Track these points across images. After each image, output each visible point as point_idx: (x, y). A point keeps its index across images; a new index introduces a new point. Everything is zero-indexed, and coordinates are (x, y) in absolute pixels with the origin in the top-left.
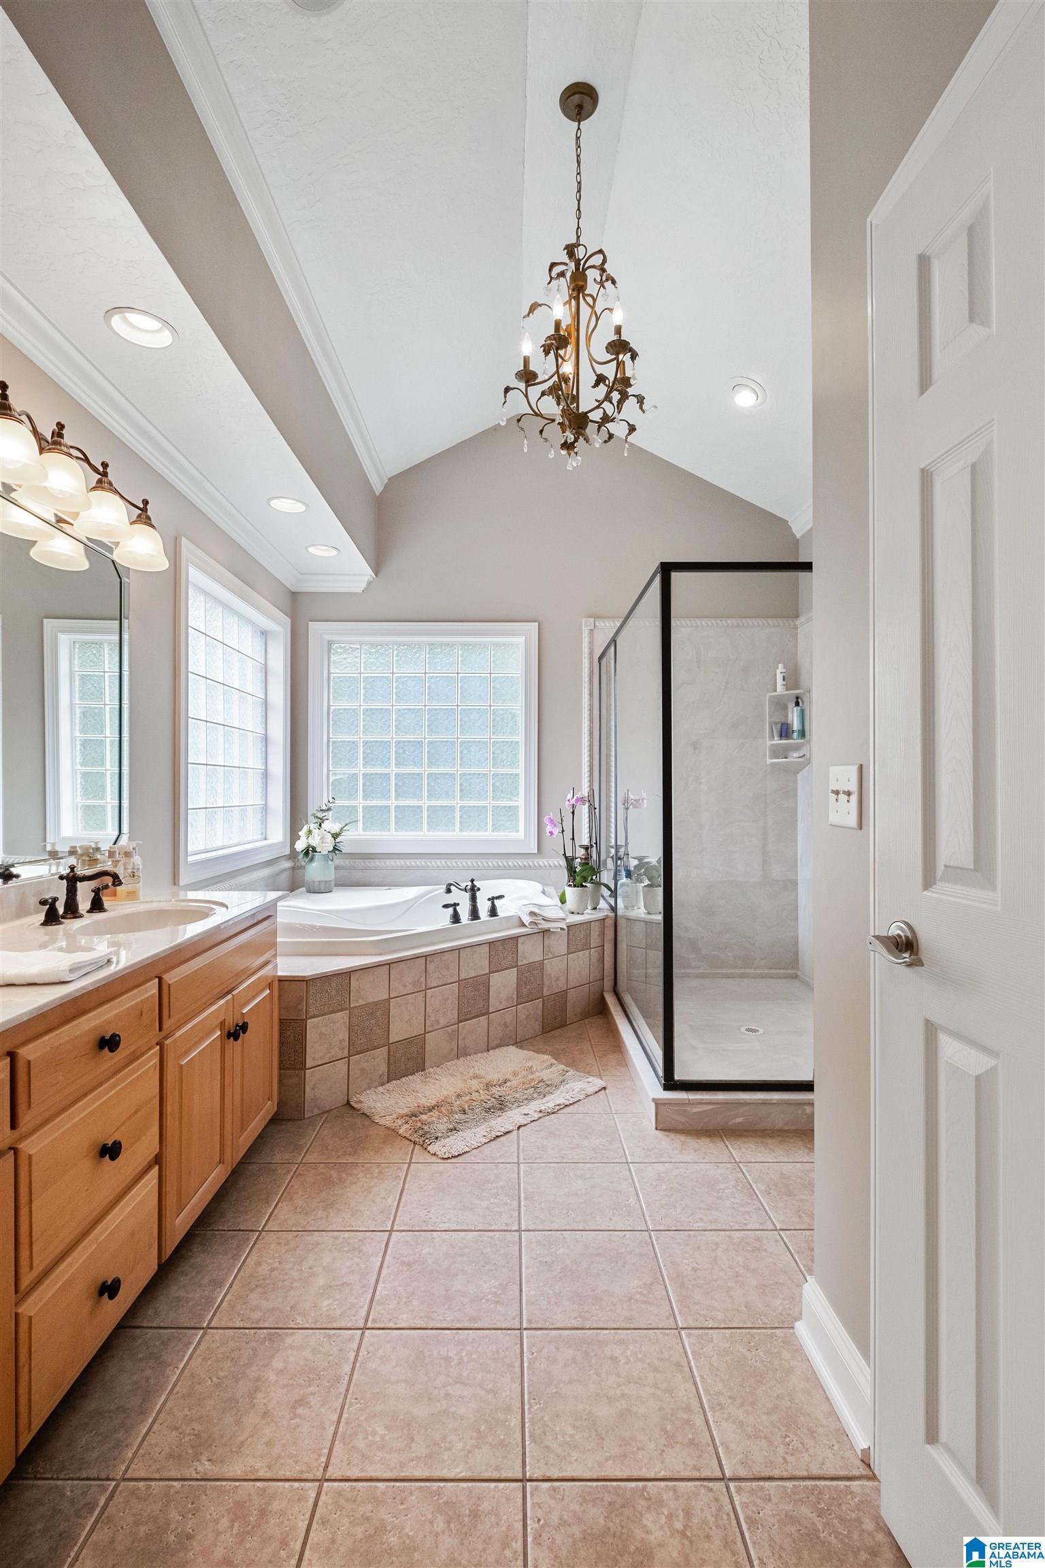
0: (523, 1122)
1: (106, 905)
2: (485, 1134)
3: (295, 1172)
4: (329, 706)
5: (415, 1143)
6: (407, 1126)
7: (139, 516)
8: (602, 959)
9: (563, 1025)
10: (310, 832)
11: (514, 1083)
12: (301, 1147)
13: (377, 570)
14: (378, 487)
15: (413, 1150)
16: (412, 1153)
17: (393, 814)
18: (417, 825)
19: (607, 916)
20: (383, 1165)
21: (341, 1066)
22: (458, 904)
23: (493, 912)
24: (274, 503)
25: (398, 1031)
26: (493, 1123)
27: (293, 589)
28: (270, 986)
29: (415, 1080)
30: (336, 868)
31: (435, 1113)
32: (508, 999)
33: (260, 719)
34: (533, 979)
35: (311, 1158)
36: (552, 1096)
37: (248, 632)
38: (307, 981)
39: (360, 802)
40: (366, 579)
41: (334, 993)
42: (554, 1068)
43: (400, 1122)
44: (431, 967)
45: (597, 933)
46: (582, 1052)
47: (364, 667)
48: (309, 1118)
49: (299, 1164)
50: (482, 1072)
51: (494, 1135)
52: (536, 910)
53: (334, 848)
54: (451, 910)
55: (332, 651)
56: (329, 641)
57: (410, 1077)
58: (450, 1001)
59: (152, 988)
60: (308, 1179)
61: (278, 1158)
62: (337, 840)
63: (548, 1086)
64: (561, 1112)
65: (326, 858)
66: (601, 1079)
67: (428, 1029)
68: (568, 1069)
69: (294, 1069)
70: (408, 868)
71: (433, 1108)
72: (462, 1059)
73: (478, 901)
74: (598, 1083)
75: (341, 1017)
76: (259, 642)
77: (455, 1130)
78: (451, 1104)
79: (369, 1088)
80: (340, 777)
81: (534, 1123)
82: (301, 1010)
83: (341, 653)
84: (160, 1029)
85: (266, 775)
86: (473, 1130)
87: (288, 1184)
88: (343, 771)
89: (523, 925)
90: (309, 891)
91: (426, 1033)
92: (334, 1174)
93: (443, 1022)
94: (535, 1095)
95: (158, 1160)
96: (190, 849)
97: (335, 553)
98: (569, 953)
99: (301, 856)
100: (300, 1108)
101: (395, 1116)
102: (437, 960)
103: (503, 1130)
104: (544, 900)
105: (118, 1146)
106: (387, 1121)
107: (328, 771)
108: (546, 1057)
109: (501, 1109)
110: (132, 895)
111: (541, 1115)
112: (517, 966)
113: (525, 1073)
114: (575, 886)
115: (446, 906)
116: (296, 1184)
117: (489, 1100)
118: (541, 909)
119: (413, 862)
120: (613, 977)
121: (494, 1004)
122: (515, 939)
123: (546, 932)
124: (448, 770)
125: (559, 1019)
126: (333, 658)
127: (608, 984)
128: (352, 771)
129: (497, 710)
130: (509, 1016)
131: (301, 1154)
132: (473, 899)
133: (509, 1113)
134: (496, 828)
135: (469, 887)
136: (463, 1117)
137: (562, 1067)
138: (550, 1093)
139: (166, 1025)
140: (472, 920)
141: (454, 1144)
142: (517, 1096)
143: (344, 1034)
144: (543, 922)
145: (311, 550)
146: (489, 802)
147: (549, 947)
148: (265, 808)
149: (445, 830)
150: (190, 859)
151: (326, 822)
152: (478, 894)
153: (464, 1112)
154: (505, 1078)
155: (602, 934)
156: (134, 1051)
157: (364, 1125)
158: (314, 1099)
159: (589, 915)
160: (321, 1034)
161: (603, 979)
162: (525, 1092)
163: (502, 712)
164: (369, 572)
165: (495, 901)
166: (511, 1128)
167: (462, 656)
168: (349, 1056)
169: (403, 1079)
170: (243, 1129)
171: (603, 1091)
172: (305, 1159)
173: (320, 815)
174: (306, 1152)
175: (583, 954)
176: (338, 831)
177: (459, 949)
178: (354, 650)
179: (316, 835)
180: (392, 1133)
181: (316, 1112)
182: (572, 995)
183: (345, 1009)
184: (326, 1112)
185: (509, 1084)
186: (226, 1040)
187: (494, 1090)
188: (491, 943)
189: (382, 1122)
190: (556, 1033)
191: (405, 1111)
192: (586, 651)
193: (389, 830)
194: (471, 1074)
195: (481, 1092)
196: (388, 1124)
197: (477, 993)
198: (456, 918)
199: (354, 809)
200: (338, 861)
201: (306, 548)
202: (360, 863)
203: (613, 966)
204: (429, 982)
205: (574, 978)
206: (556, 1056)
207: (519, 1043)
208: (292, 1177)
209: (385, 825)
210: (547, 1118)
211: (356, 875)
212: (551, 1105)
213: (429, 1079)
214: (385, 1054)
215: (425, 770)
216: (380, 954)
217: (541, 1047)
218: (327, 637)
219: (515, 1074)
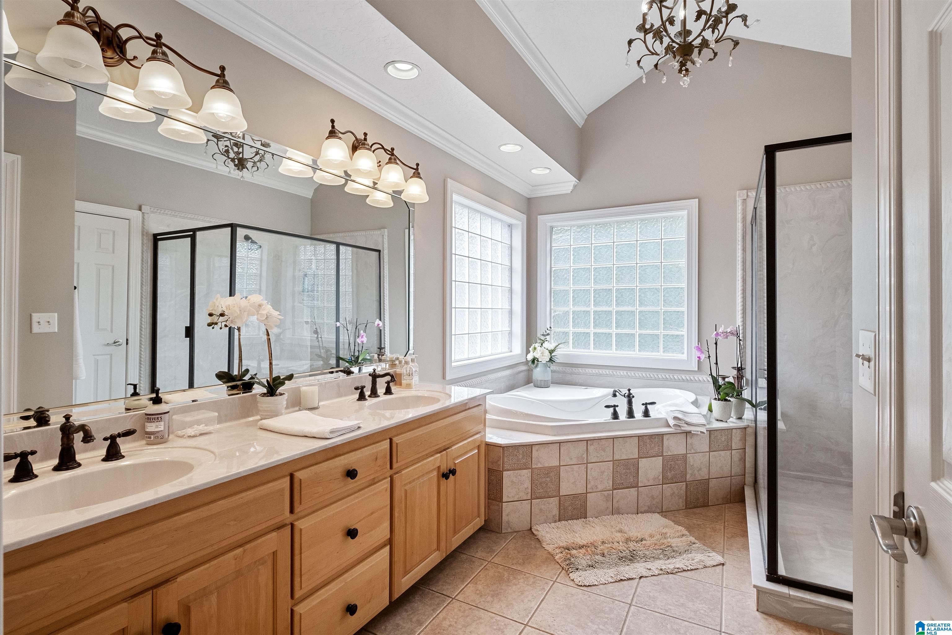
0: (645, 574)
1: (393, 391)
2: (613, 575)
3: (485, 566)
4: (551, 268)
5: (563, 569)
6: (561, 555)
7: (414, 173)
8: (743, 459)
9: (705, 505)
10: (535, 348)
11: (648, 543)
12: (493, 551)
13: (579, 177)
14: (580, 122)
15: (560, 573)
16: (559, 575)
17: (592, 338)
18: (609, 346)
19: (748, 426)
20: (537, 578)
21: (527, 505)
22: (617, 406)
23: (646, 414)
24: (502, 148)
25: (566, 489)
26: (622, 568)
27: (528, 196)
28: (479, 447)
29: (577, 524)
30: (553, 372)
31: (583, 551)
32: (654, 479)
33: (507, 279)
34: (676, 467)
35: (497, 560)
36: (674, 560)
37: (498, 226)
38: (503, 447)
39: (571, 329)
40: (573, 183)
41: (521, 456)
42: (684, 538)
43: (558, 551)
44: (591, 449)
45: (738, 439)
46: (714, 530)
47: (573, 242)
48: (504, 533)
49: (489, 562)
50: (626, 529)
51: (619, 578)
52: (680, 416)
53: (550, 359)
54: (611, 410)
55: (553, 233)
56: (551, 226)
57: (575, 521)
58: (606, 474)
59: (386, 445)
60: (490, 574)
61: (479, 554)
62: (553, 354)
63: (674, 551)
64: (679, 574)
65: (546, 365)
66: (723, 557)
67: (589, 490)
68: (696, 541)
69: (496, 501)
70: (601, 375)
71: (582, 547)
72: (615, 516)
73: (633, 404)
74: (719, 559)
75: (526, 473)
76: (506, 231)
77: (592, 566)
78: (596, 547)
79: (546, 522)
80: (559, 313)
81: (654, 577)
82: (500, 465)
83: (559, 233)
84: (391, 468)
85: (511, 312)
86: (605, 570)
87: (478, 574)
88: (561, 309)
89: (669, 426)
90: (535, 386)
91: (587, 493)
92: (506, 575)
93: (600, 487)
94: (661, 556)
95: (390, 542)
96: (453, 359)
97: (548, 171)
98: (710, 452)
99: (530, 363)
100: (500, 525)
101: (556, 545)
102: (595, 443)
103: (627, 576)
104: (692, 409)
105: (356, 531)
106: (550, 548)
107: (551, 309)
108: (680, 528)
109: (630, 560)
110: (409, 386)
111: (661, 572)
112: (662, 456)
113: (659, 537)
114: (719, 399)
115: (607, 407)
116: (482, 574)
117: (625, 551)
118: (685, 416)
119: (604, 371)
120: (754, 475)
121: (642, 480)
122: (661, 436)
123: (687, 433)
124: (630, 308)
125: (701, 500)
126: (554, 237)
127: (749, 479)
128: (566, 309)
129: (667, 265)
130: (656, 491)
131: (492, 556)
132: (630, 403)
133: (636, 565)
134: (666, 350)
135: (626, 395)
136: (601, 558)
137: (692, 539)
138: (673, 557)
139: (395, 466)
140: (629, 418)
141: (589, 576)
142: (647, 553)
143: (528, 484)
144: (686, 425)
145: (534, 171)
146: (661, 332)
147: (691, 444)
148: (511, 333)
149: (628, 351)
150: (453, 364)
151: (546, 343)
152: (633, 400)
153: (603, 555)
154: (643, 537)
155: (744, 439)
156: (374, 479)
157: (535, 547)
158: (508, 522)
159: (733, 423)
160: (512, 482)
161: (745, 475)
162: (655, 551)
163: (671, 266)
164: (573, 180)
165: (649, 406)
166: (634, 576)
167: (640, 229)
168: (531, 499)
169: (570, 521)
170: (455, 532)
171: (721, 566)
172: (493, 560)
173: (543, 338)
174: (495, 556)
175: (725, 454)
176: (553, 348)
177: (614, 438)
178: (567, 230)
179: (539, 351)
180: (551, 557)
181: (509, 530)
182: (712, 483)
183: (529, 469)
184: (516, 532)
185: (644, 542)
186: (441, 478)
187: (632, 545)
188: (640, 437)
189: (547, 547)
190: (698, 510)
191: (564, 544)
192: (739, 216)
193: (589, 348)
194: (617, 529)
195: (621, 543)
196: (550, 550)
197: (628, 471)
198: (615, 416)
199: (566, 334)
200: (553, 367)
201: (530, 170)
202: (568, 370)
203: (754, 466)
204: (589, 458)
205: (715, 471)
206: (690, 529)
207: (664, 513)
208: (482, 569)
209: (586, 345)
210: (666, 576)
211: (569, 378)
212: (671, 567)
213: (588, 526)
214: (557, 502)
215: (614, 308)
216: (555, 435)
217: (681, 519)
218: (549, 224)
219: (651, 536)
